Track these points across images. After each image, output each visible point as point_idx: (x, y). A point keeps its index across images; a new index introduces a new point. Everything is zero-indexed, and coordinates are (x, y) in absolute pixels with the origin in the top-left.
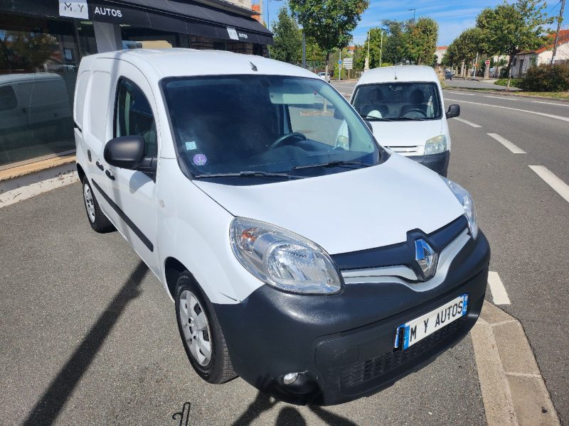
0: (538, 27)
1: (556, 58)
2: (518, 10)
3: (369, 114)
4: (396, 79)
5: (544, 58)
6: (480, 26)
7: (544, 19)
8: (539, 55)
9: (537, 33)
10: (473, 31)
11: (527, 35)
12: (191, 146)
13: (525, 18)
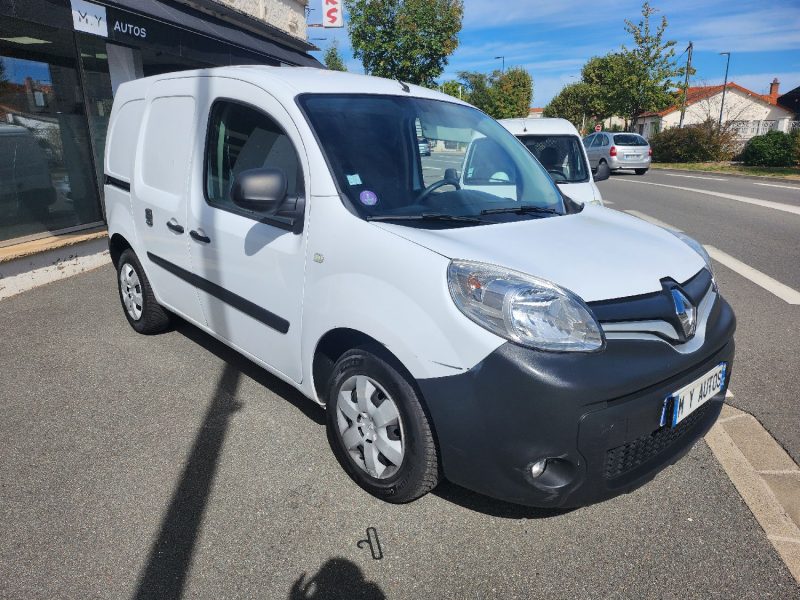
0: (665, 80)
1: (687, 121)
2: (640, 58)
3: (494, 176)
4: (525, 130)
5: (670, 120)
6: (586, 80)
7: (672, 69)
8: (664, 118)
9: (665, 88)
10: (576, 86)
11: (652, 89)
12: (354, 180)
13: (649, 68)
